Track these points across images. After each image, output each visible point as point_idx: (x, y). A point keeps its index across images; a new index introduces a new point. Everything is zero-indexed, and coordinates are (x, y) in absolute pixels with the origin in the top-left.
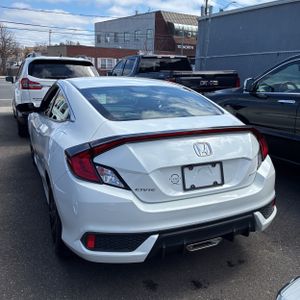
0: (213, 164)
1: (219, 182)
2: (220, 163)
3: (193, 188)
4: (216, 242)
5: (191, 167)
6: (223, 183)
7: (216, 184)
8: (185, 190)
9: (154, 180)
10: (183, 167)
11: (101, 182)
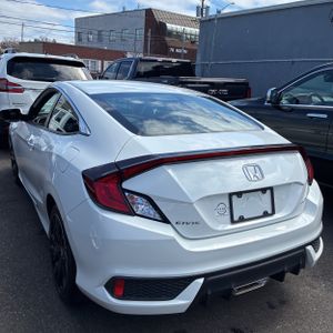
0: (264, 190)
1: (270, 212)
2: (271, 189)
3: (242, 219)
4: (263, 282)
5: (239, 194)
6: (273, 212)
7: (266, 214)
8: (233, 222)
9: (198, 209)
10: (231, 195)
11: (132, 213)
